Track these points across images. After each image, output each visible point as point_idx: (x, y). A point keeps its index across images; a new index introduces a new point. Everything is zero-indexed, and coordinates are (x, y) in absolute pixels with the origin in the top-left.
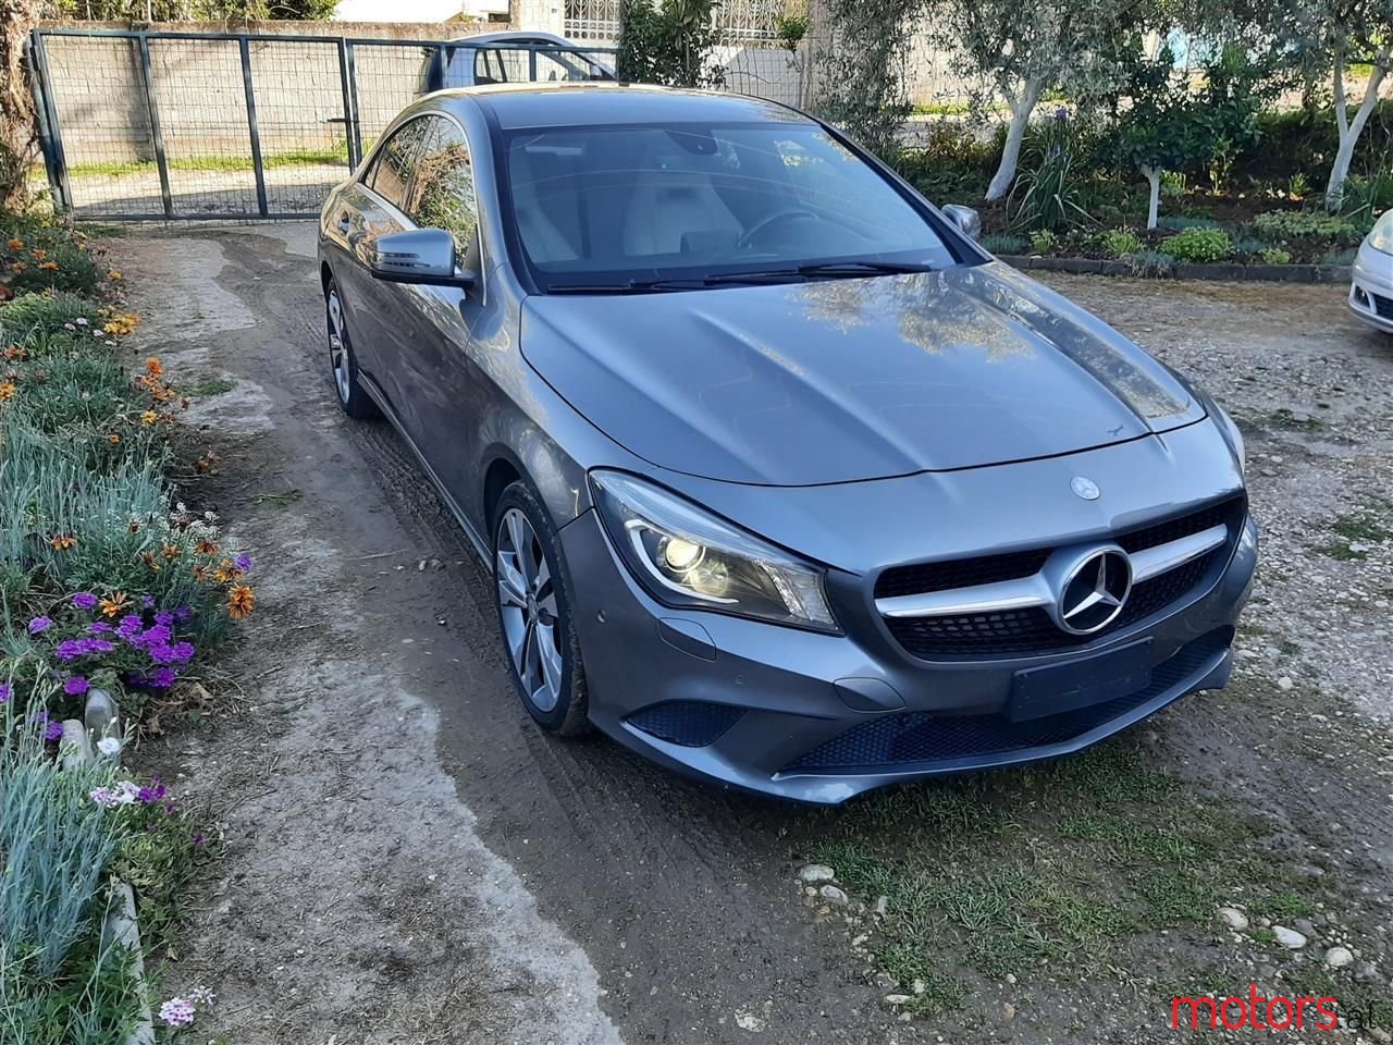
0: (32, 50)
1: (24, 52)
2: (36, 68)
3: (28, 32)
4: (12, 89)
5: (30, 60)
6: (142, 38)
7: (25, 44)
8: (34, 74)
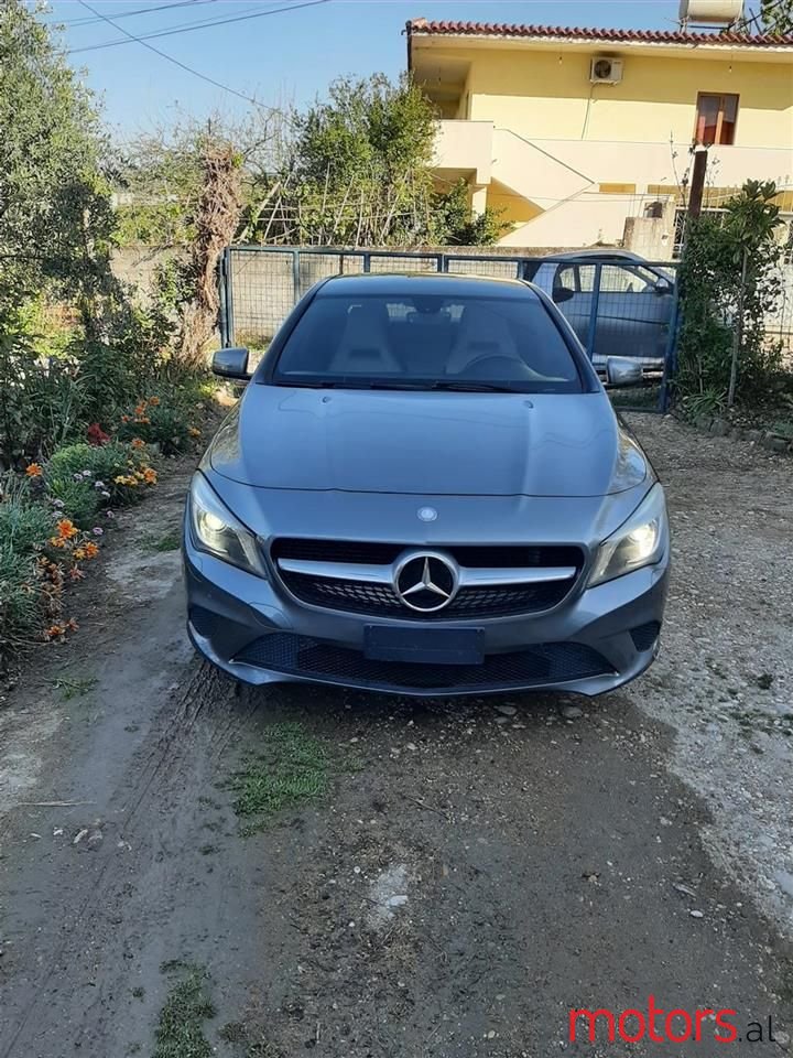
0: (224, 261)
1: (218, 263)
2: (224, 274)
3: (223, 249)
4: (206, 289)
5: (221, 269)
6: (296, 252)
7: (219, 257)
8: (222, 278)
